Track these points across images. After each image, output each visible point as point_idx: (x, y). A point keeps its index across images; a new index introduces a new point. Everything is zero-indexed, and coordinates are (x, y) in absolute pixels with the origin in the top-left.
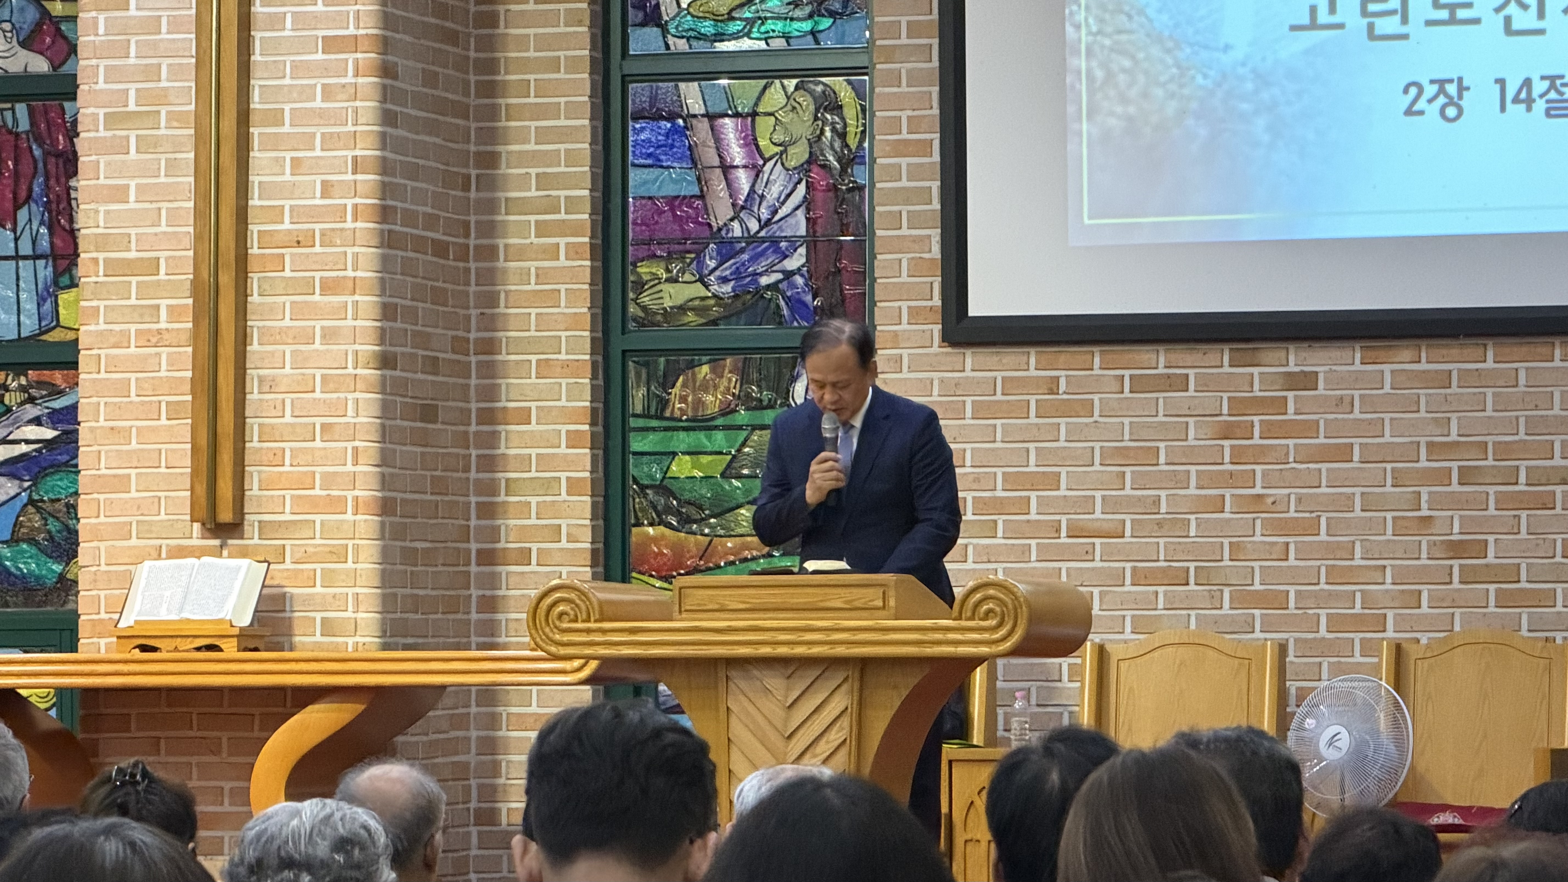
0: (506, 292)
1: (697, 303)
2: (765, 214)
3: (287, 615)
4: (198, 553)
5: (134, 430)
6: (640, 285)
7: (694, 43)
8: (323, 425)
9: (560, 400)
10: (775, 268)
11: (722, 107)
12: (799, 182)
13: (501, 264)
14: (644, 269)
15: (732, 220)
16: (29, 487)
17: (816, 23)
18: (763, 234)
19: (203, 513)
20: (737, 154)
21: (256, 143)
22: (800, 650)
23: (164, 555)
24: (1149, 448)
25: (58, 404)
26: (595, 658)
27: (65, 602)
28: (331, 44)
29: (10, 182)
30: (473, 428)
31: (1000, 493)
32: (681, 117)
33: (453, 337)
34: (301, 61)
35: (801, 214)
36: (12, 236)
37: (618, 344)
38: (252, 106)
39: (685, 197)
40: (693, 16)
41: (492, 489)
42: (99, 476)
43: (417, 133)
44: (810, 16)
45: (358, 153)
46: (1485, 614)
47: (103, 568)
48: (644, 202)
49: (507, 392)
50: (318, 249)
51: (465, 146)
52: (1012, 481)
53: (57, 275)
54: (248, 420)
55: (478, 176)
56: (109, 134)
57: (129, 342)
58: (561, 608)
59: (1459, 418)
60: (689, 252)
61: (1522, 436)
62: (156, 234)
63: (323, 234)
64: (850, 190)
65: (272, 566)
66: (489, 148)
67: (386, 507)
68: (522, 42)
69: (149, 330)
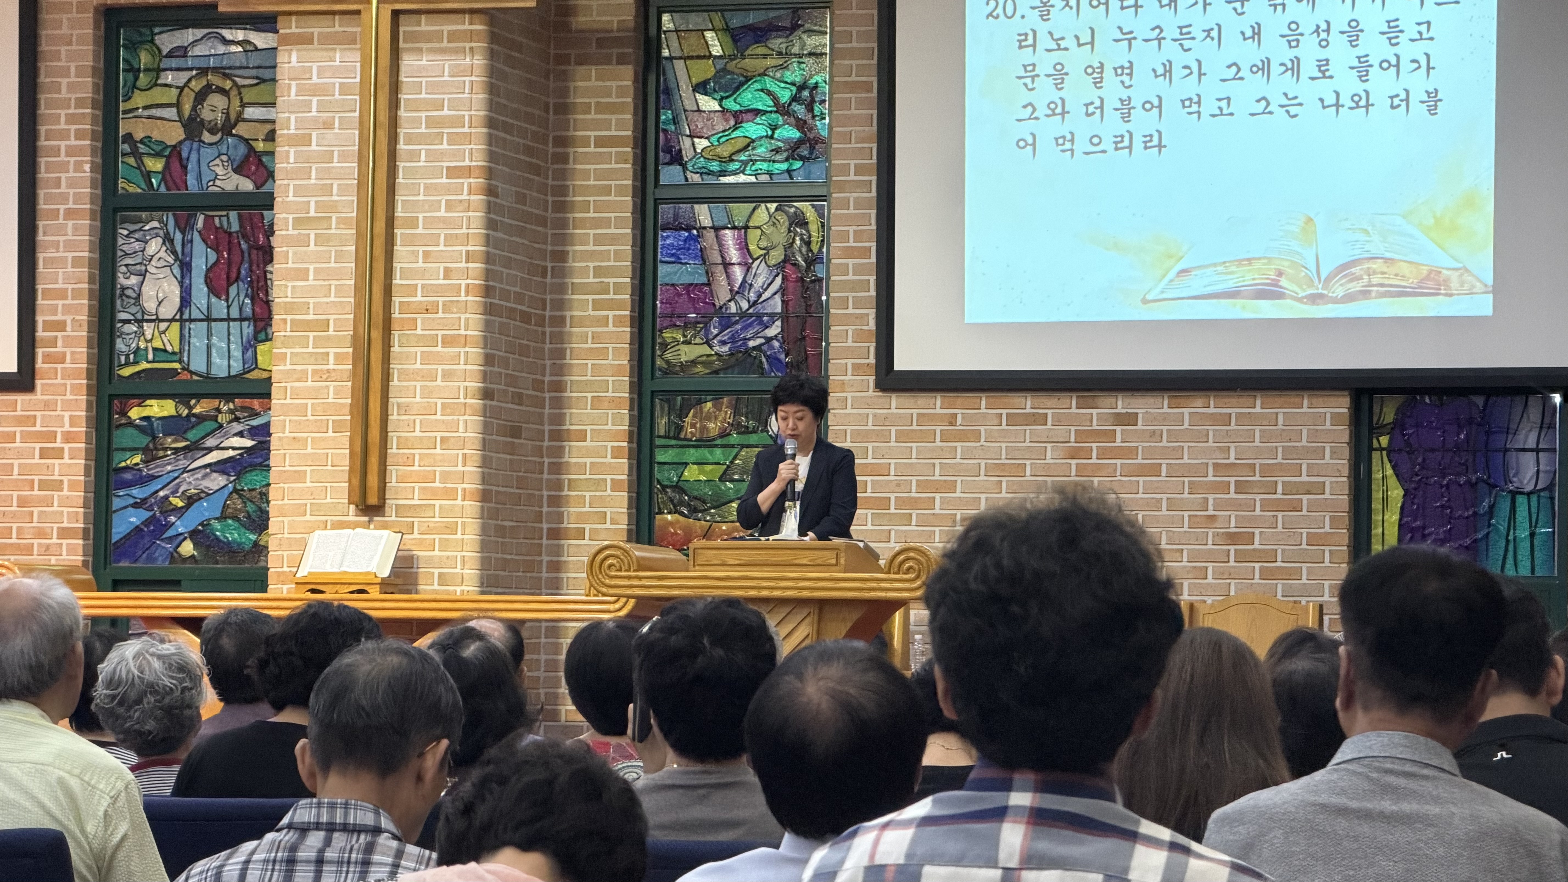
0: (571, 348)
1: (704, 358)
2: (752, 296)
3: (414, 570)
4: (354, 526)
5: (309, 440)
6: (665, 346)
7: (705, 177)
8: (442, 438)
9: (607, 425)
10: (759, 335)
11: (724, 221)
12: (777, 276)
13: (567, 328)
14: (668, 335)
15: (730, 301)
16: (234, 480)
17: (791, 164)
18: (751, 311)
19: (357, 498)
20: (734, 255)
21: (398, 240)
22: (777, 593)
23: (329, 527)
24: (1019, 464)
25: (255, 422)
26: (632, 597)
27: (258, 561)
28: (452, 172)
29: (225, 267)
30: (546, 443)
31: (914, 495)
32: (695, 228)
33: (533, 380)
34: (431, 184)
35: (778, 298)
36: (225, 304)
37: (649, 387)
38: (396, 214)
39: (697, 285)
40: (705, 158)
41: (558, 485)
42: (285, 471)
43: (511, 236)
44: (787, 160)
45: (470, 248)
46: (1252, 584)
47: (286, 535)
48: (668, 287)
49: (571, 419)
50: (440, 315)
51: (544, 247)
52: (923, 486)
53: (256, 333)
54: (389, 434)
55: (553, 268)
56: (296, 232)
57: (307, 378)
58: (610, 561)
59: (1236, 447)
60: (699, 323)
61: (1280, 460)
62: (327, 303)
63: (444, 305)
64: (813, 281)
65: (405, 536)
66: (561, 248)
67: (485, 496)
68: (586, 174)
69: (321, 370)
